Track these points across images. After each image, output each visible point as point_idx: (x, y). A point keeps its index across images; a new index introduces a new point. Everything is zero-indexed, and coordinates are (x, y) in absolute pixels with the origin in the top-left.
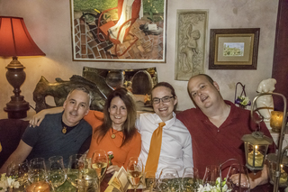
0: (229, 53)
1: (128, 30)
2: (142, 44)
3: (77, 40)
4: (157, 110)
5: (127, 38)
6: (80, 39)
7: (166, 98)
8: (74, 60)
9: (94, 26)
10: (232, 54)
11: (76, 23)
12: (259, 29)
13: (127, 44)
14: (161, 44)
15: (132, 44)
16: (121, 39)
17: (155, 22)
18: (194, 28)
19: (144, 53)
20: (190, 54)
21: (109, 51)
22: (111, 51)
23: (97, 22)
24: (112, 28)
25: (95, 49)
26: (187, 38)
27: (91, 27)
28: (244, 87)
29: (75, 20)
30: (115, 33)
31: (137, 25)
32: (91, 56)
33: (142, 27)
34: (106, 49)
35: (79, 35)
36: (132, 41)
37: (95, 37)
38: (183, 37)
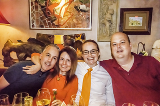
0: (132, 24)
1: (66, 9)
2: (76, 18)
3: (32, 15)
4: (86, 60)
5: (66, 14)
6: (35, 15)
7: (93, 51)
8: (30, 29)
9: (44, 7)
10: (135, 25)
11: (32, 4)
12: (152, 8)
13: (66, 18)
14: (89, 18)
15: (69, 18)
16: (62, 15)
17: (85, 4)
18: (110, 8)
19: (77, 24)
20: (108, 24)
21: (54, 22)
22: (55, 23)
23: (46, 3)
24: (56, 8)
25: (45, 22)
26: (106, 14)
27: (42, 7)
28: (144, 45)
29: (32, 3)
30: (58, 11)
31: (72, 5)
32: (42, 26)
33: (76, 7)
34: (52, 22)
35: (34, 12)
36: (69, 16)
37: (44, 13)
38: (103, 13)
